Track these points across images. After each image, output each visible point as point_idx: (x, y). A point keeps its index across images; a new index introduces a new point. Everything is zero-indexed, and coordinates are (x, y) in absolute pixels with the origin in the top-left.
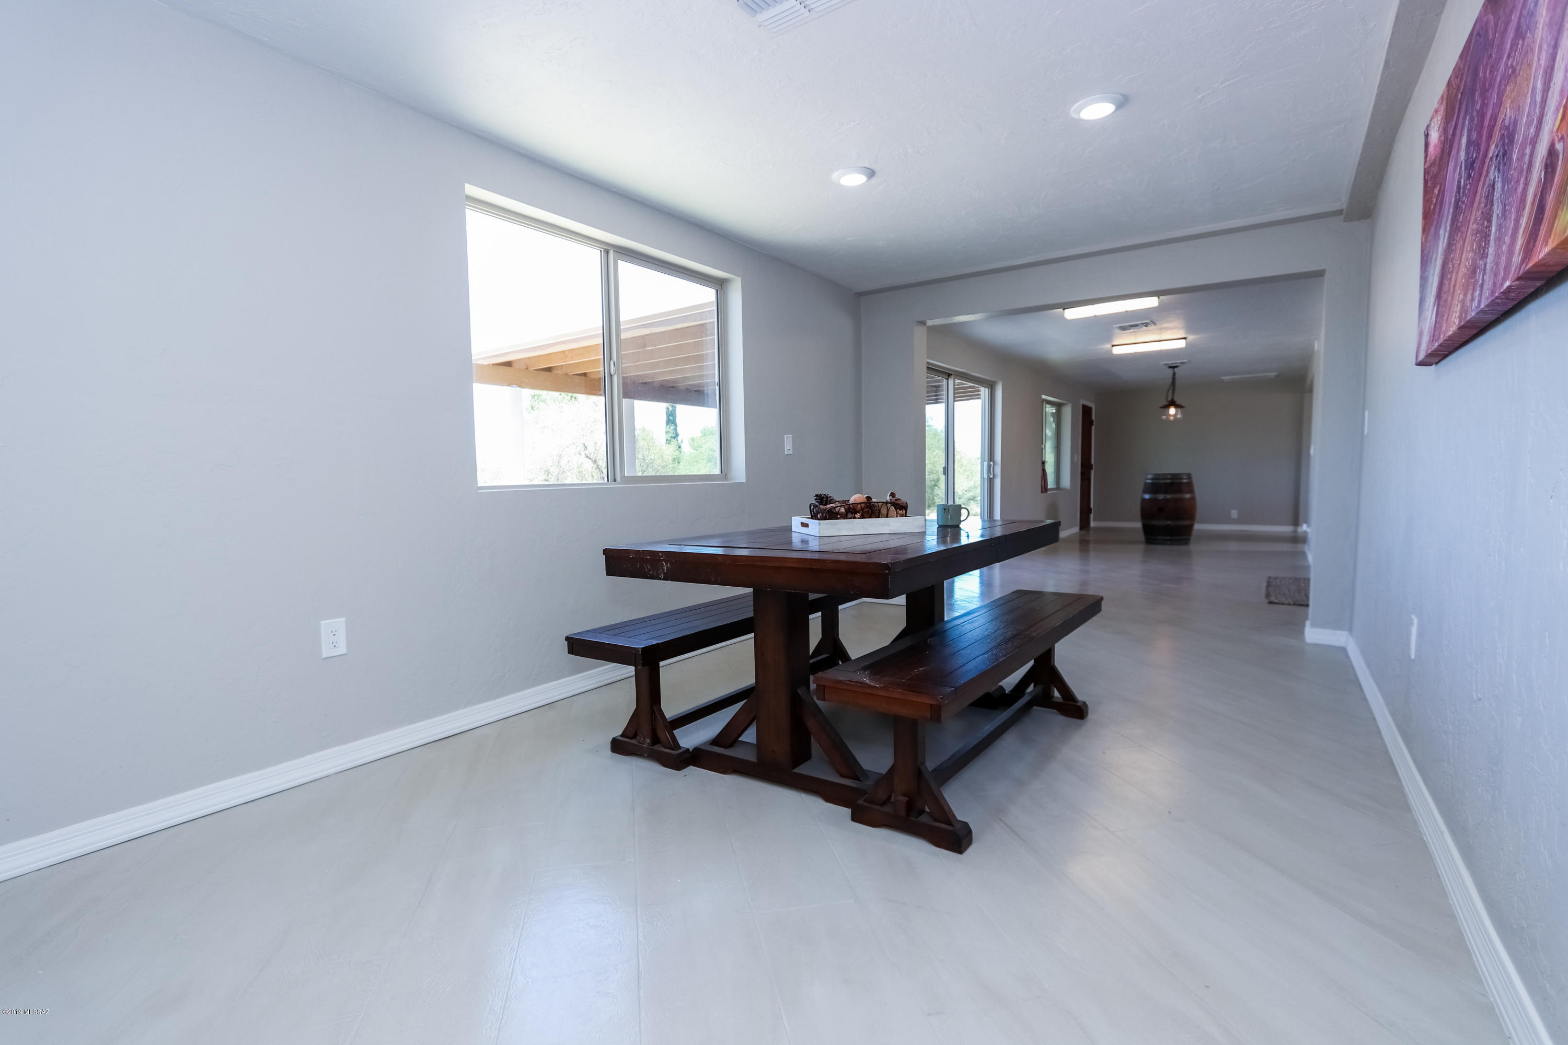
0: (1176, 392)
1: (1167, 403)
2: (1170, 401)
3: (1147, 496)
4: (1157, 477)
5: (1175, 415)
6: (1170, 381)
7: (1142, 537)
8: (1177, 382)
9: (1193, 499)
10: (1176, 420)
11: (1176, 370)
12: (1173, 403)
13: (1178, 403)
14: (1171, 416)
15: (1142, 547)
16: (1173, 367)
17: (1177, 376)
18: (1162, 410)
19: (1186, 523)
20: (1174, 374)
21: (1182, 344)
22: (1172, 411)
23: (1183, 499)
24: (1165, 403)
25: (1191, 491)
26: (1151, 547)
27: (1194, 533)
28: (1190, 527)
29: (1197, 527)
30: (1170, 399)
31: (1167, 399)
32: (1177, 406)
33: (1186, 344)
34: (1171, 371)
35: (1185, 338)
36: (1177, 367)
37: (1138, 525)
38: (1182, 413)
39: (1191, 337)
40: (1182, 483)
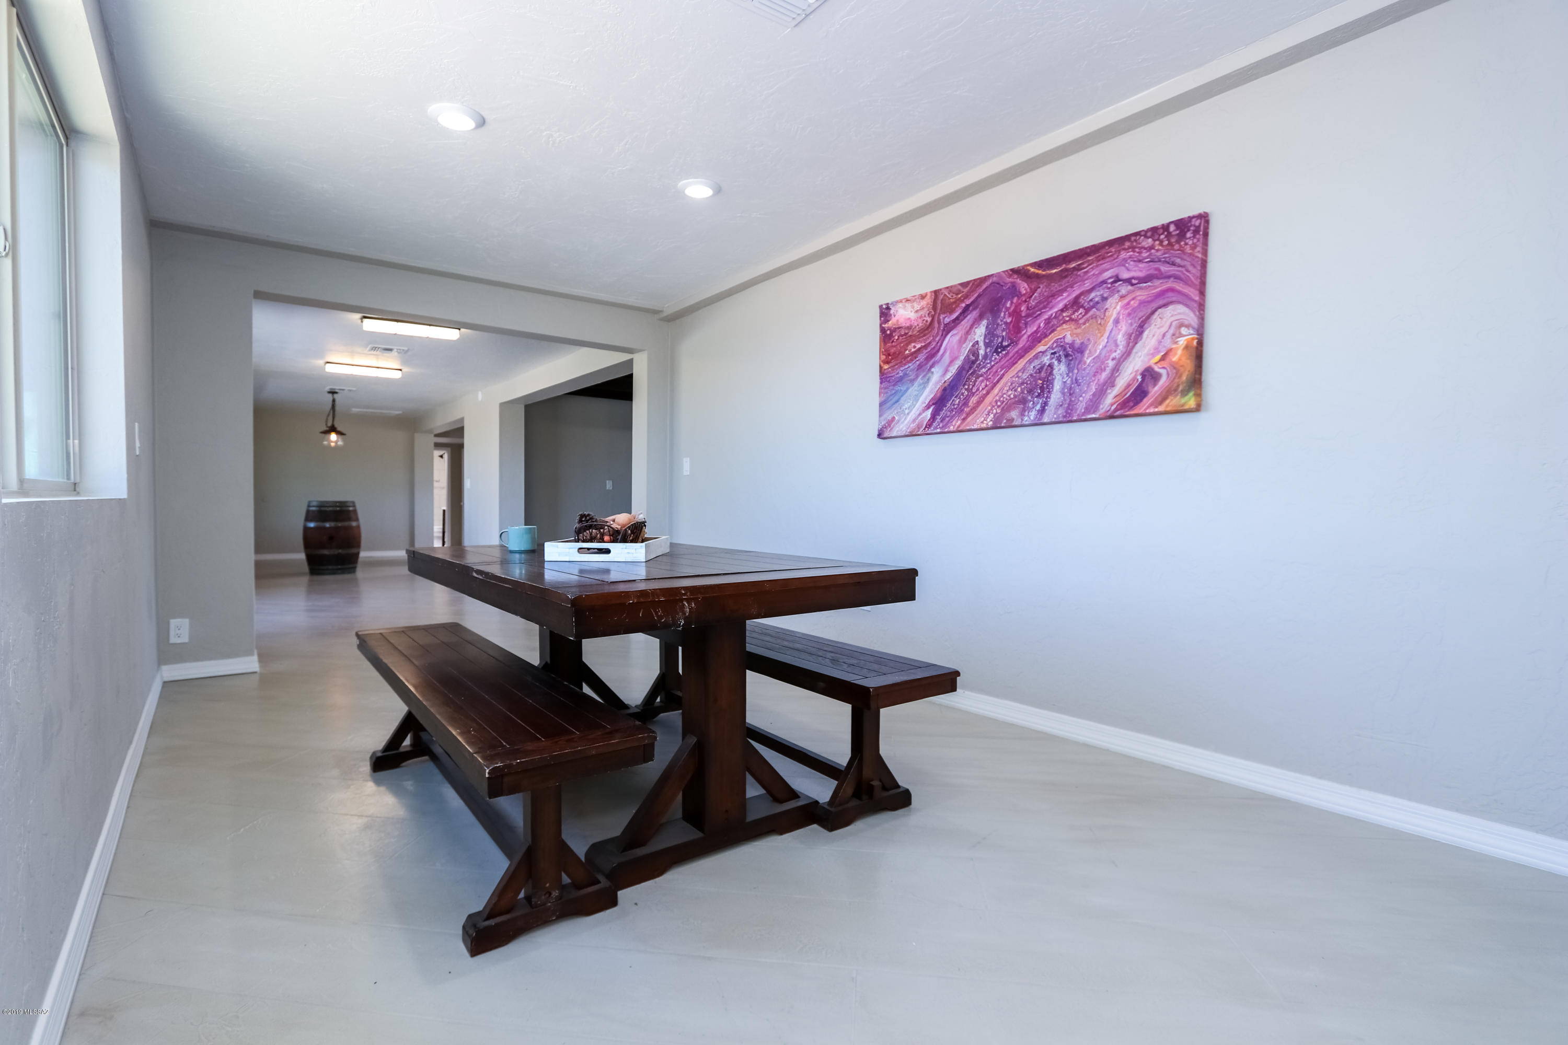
0: (336, 419)
1: (328, 429)
2: (329, 427)
3: (312, 525)
4: (322, 505)
5: (336, 442)
6: (330, 406)
7: (306, 568)
8: (337, 408)
9: (358, 527)
10: (337, 447)
11: (336, 396)
12: (333, 429)
13: (339, 429)
14: (332, 442)
15: (305, 579)
16: (333, 392)
17: (337, 403)
18: (323, 435)
19: (354, 551)
20: (334, 401)
21: (398, 374)
22: (333, 437)
23: (351, 527)
24: (325, 428)
25: (357, 520)
26: (316, 578)
27: (360, 560)
28: (357, 555)
29: (363, 554)
30: (330, 424)
31: (326, 424)
32: (339, 433)
33: (402, 374)
34: (330, 396)
35: (401, 370)
36: (336, 393)
37: (302, 556)
38: (344, 441)
39: (405, 370)
40: (349, 511)
